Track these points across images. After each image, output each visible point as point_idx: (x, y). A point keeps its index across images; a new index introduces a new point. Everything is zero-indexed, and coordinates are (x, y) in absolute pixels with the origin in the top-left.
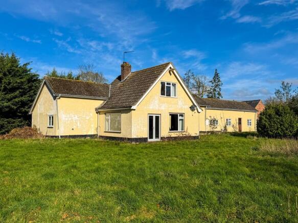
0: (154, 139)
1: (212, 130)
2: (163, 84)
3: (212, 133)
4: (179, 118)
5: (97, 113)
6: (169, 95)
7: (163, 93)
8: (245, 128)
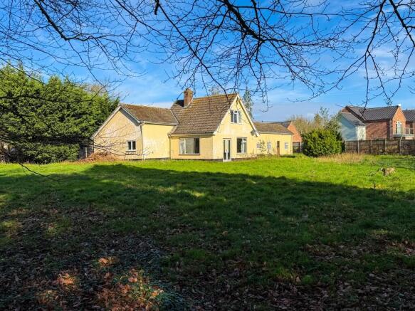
0: (227, 160)
1: (261, 153)
2: (232, 113)
3: (262, 155)
4: (243, 141)
5: (169, 137)
6: (236, 122)
7: (232, 121)
8: (283, 152)
